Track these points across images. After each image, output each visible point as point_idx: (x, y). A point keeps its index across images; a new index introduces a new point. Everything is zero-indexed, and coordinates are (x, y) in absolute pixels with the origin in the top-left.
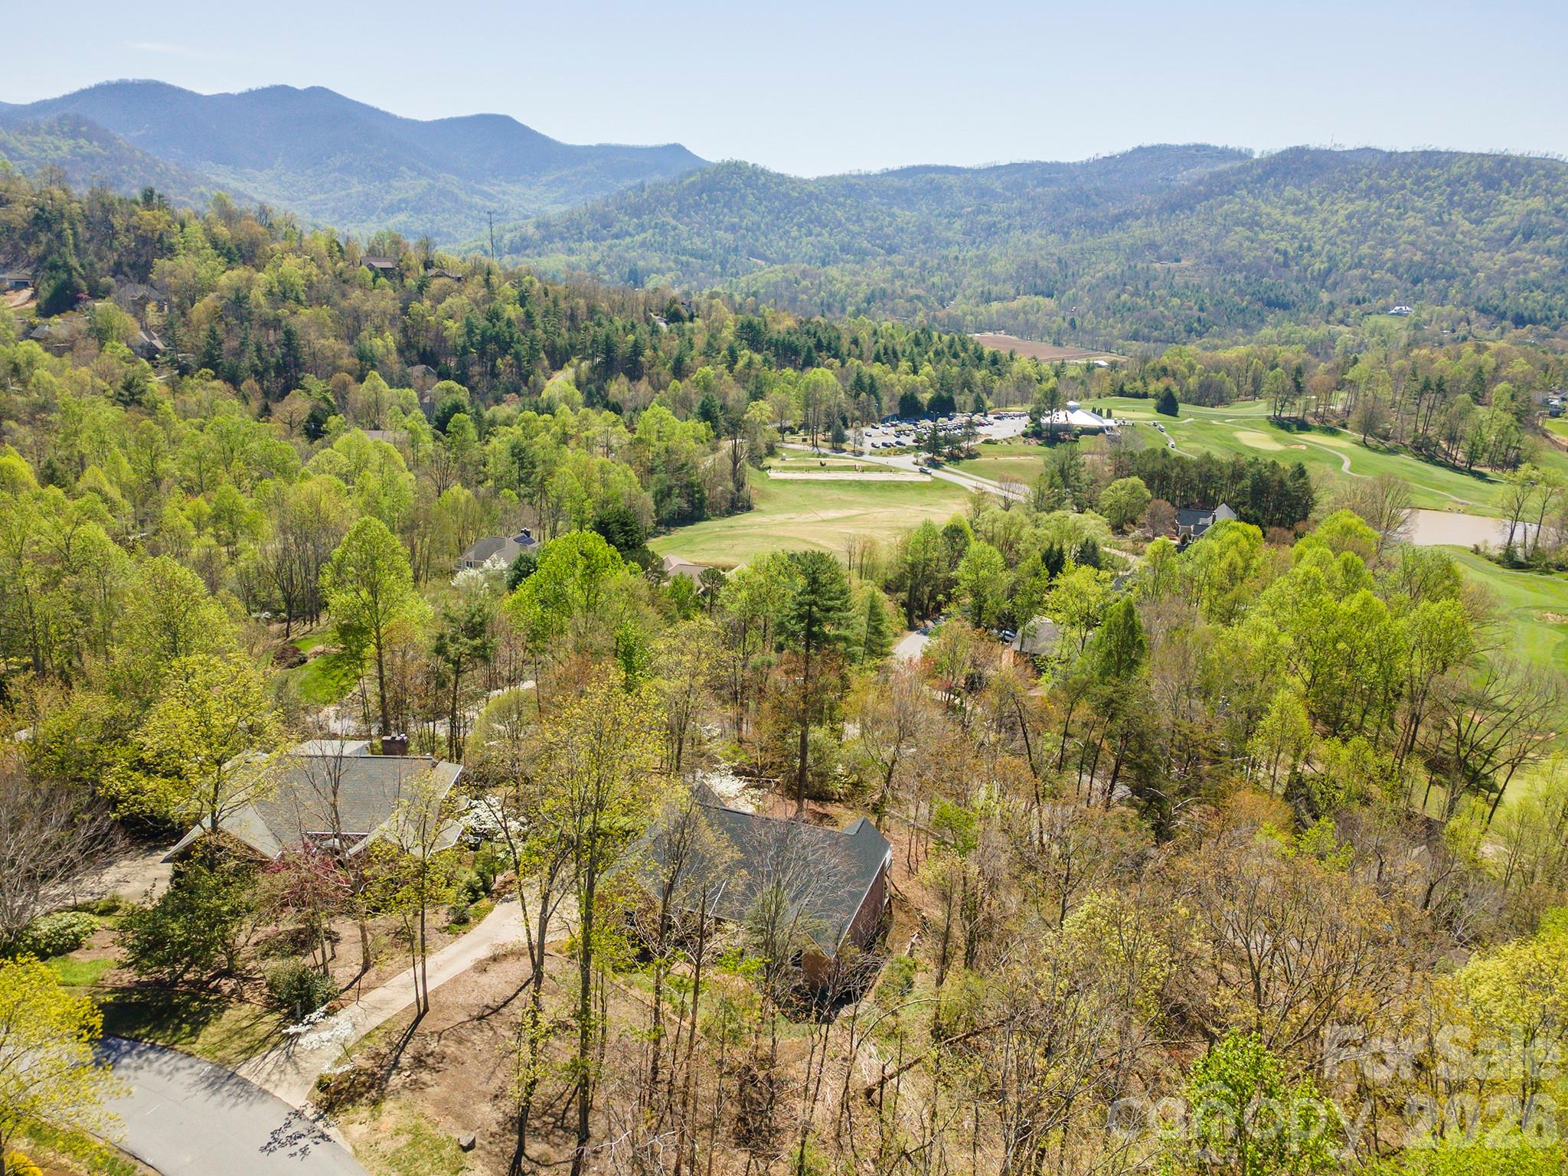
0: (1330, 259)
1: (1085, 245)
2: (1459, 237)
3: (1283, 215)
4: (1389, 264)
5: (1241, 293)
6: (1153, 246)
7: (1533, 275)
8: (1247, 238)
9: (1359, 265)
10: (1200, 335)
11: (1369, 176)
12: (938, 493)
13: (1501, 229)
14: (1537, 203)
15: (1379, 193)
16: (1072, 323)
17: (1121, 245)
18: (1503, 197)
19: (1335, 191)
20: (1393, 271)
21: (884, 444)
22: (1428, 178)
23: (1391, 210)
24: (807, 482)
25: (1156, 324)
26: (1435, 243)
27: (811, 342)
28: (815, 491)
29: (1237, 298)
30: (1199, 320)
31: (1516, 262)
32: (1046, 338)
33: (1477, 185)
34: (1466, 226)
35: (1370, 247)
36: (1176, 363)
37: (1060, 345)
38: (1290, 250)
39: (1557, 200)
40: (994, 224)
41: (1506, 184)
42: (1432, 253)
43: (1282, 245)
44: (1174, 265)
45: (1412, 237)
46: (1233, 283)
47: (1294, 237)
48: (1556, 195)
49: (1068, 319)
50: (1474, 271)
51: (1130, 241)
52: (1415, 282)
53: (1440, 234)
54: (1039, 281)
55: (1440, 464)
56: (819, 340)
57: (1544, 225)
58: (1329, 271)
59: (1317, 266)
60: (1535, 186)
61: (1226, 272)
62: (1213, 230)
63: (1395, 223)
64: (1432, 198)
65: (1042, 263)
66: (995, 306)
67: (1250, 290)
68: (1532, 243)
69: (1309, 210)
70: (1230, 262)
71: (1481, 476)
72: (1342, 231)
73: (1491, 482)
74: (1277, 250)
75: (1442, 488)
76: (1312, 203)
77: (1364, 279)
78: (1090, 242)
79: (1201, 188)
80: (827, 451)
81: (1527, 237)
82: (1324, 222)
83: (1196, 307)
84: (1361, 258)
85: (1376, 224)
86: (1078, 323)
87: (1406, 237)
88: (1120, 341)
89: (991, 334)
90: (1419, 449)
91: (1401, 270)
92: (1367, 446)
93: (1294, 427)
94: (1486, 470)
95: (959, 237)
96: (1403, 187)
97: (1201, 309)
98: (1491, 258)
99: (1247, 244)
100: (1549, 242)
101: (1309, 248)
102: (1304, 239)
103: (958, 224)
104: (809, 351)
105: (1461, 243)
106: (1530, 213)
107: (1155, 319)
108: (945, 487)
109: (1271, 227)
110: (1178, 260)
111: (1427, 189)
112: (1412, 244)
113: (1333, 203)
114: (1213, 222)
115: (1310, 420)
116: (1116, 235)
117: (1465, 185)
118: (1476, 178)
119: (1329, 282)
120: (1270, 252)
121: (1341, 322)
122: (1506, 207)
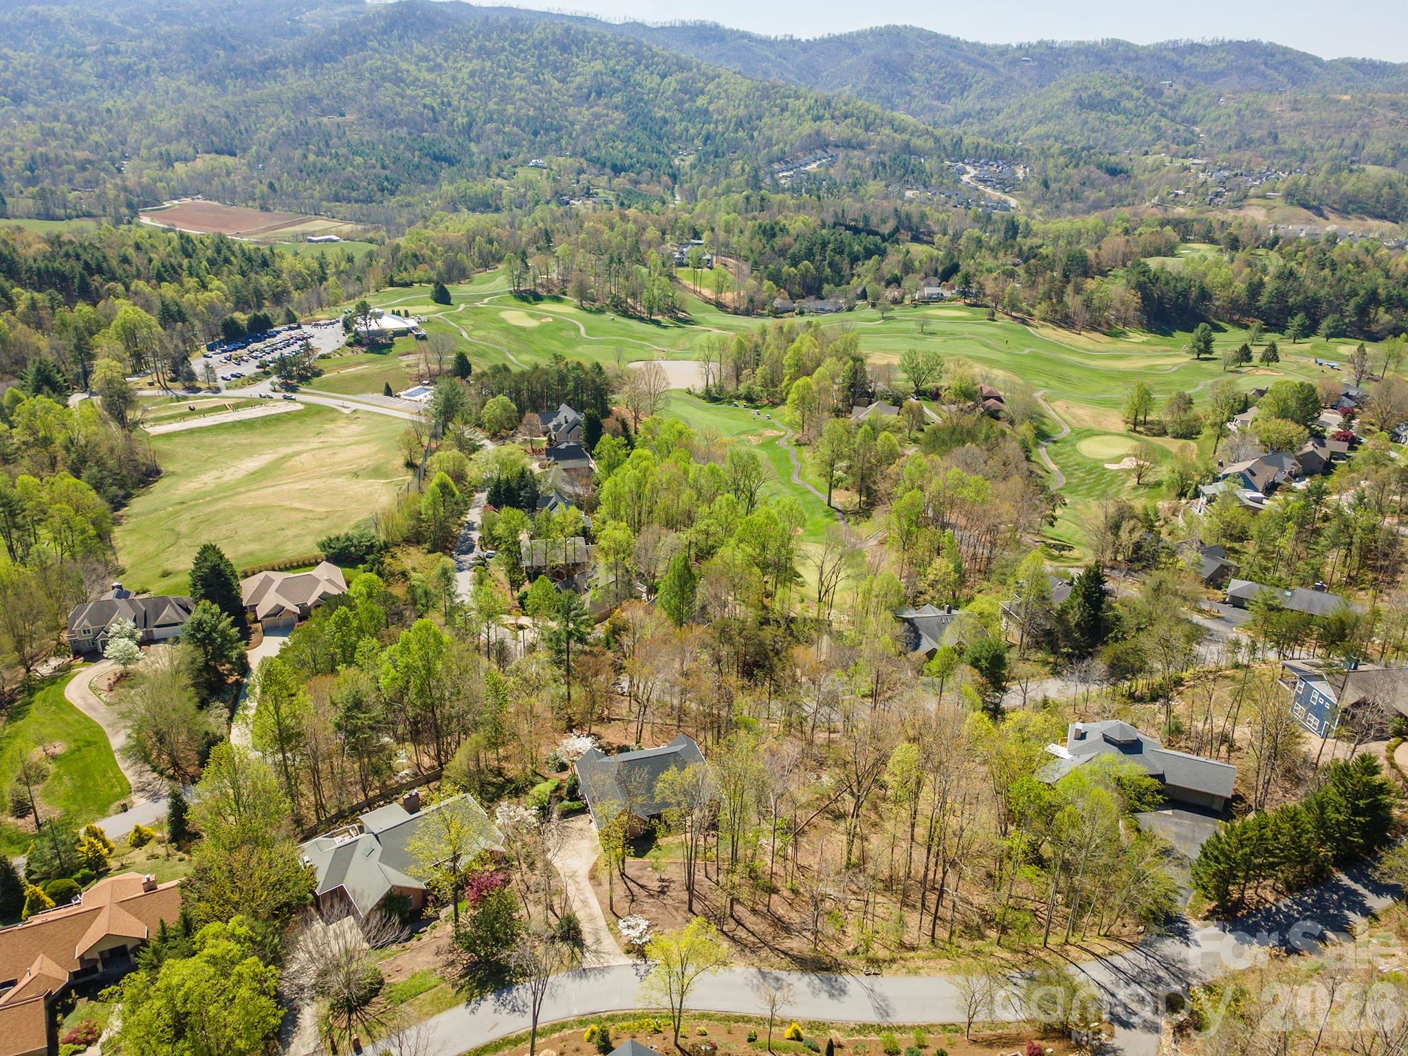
0: (468, 113)
1: (245, 97)
2: (555, 94)
3: (419, 71)
4: (513, 120)
5: (409, 148)
6: (313, 99)
7: (611, 127)
8: (397, 94)
9: (491, 120)
10: (392, 193)
11: (476, 37)
12: (316, 419)
13: (579, 88)
14: (598, 65)
15: (490, 54)
16: (271, 186)
17: (284, 98)
18: (575, 60)
19: (454, 49)
20: (517, 124)
21: (233, 376)
22: (520, 41)
23: (501, 70)
24: (191, 432)
25: (351, 185)
26: (540, 100)
27: (78, 267)
28: (208, 439)
29: (408, 154)
30: (387, 179)
31: (596, 116)
32: (250, 203)
33: (554, 49)
34: (557, 85)
35: (495, 103)
36: (422, 248)
37: (267, 210)
38: (435, 105)
39: (612, 63)
40: (130, 67)
41: (574, 48)
42: (541, 109)
43: (428, 101)
44: (340, 119)
45: (523, 95)
46: (401, 140)
47: (434, 93)
48: (609, 59)
49: (267, 181)
50: (572, 124)
51: (290, 94)
52: (536, 134)
53: (541, 92)
54: (215, 139)
55: (631, 317)
56: (86, 263)
57: (608, 86)
58: (470, 125)
59: (460, 120)
60: (595, 52)
61: (389, 127)
62: (364, 84)
63: (508, 82)
64: (525, 59)
65: (210, 118)
66: (180, 167)
67: (417, 146)
68: (603, 101)
69: (438, 67)
70: (391, 116)
71: (658, 323)
72: (470, 89)
73: (665, 327)
74: (425, 106)
75: (643, 339)
76: (439, 60)
77: (498, 131)
78: (250, 94)
79: (336, 37)
80: (181, 393)
81: (599, 94)
82: (454, 79)
83: (379, 165)
84: (491, 113)
85: (493, 82)
86: (277, 186)
87: (518, 95)
88: (324, 203)
89: (188, 200)
90: (615, 306)
91: (523, 124)
92: (585, 309)
93: (531, 299)
94: (659, 318)
95: (93, 80)
96: (504, 49)
97: (384, 167)
98: (580, 113)
99: (398, 99)
100: (614, 99)
101: (449, 104)
102: (442, 93)
103: (86, 66)
104: (82, 277)
105: (557, 99)
106: (596, 74)
107: (349, 180)
108: (319, 412)
109: (413, 83)
110: (342, 115)
111: (521, 51)
112: (524, 100)
113: (455, 61)
114: (361, 79)
115: (539, 290)
116: (272, 87)
117: (546, 48)
118: (553, 42)
119: (473, 134)
120: (420, 107)
121: (498, 175)
122: (580, 69)
